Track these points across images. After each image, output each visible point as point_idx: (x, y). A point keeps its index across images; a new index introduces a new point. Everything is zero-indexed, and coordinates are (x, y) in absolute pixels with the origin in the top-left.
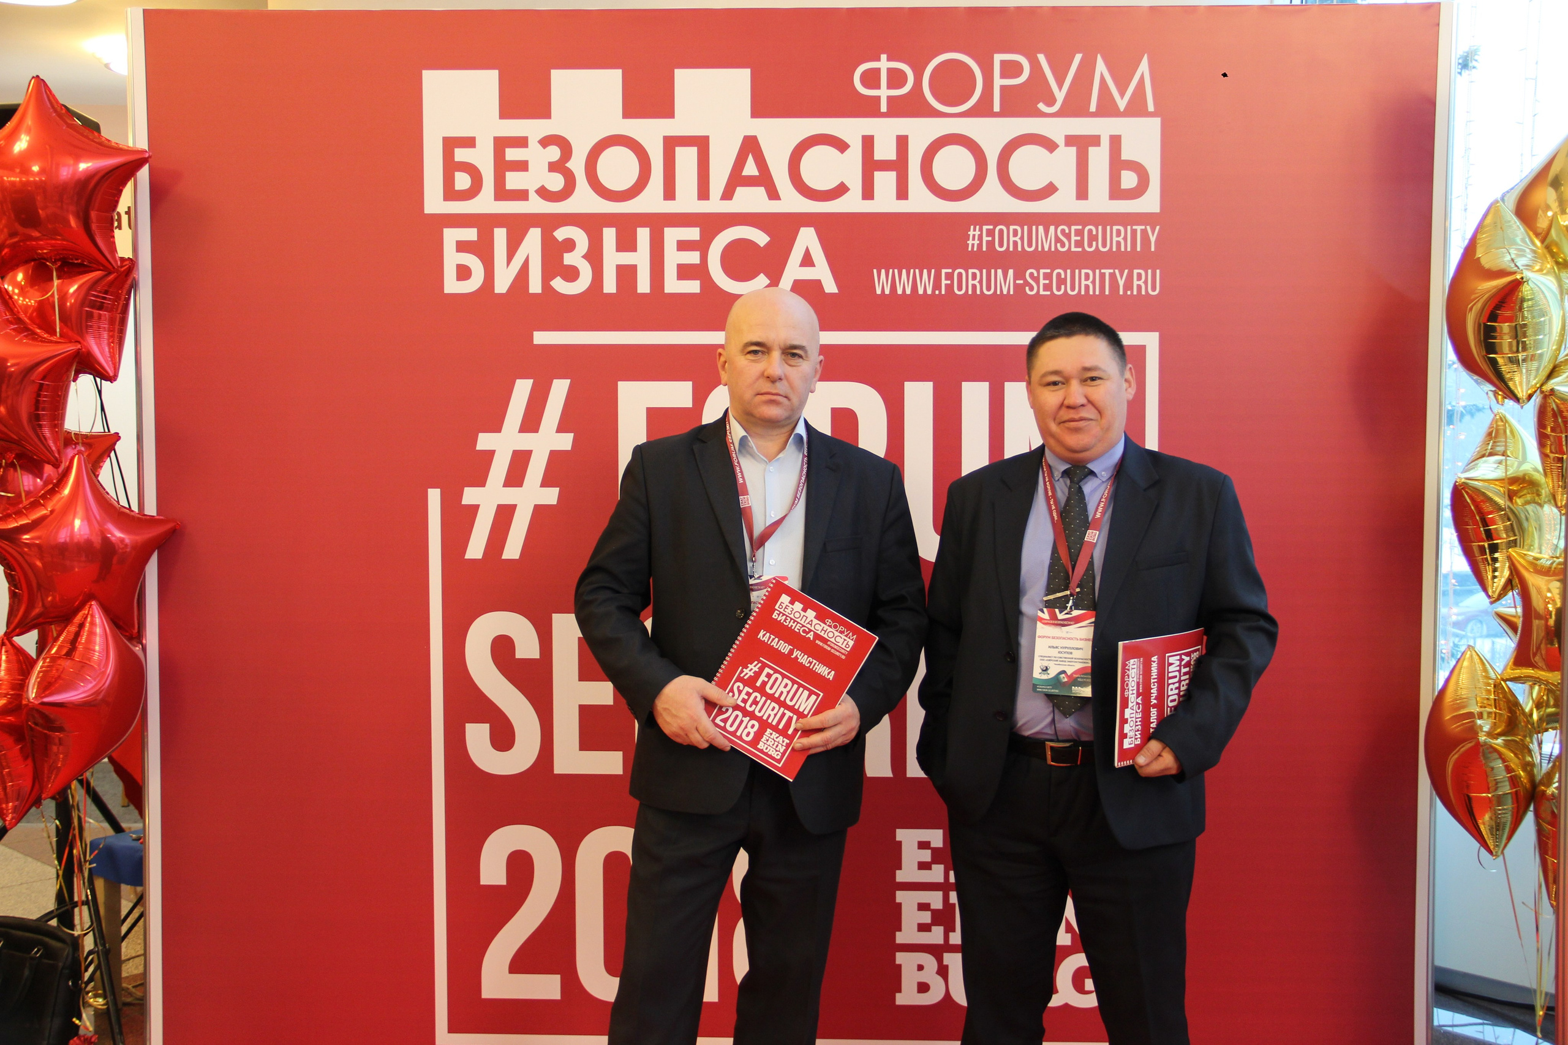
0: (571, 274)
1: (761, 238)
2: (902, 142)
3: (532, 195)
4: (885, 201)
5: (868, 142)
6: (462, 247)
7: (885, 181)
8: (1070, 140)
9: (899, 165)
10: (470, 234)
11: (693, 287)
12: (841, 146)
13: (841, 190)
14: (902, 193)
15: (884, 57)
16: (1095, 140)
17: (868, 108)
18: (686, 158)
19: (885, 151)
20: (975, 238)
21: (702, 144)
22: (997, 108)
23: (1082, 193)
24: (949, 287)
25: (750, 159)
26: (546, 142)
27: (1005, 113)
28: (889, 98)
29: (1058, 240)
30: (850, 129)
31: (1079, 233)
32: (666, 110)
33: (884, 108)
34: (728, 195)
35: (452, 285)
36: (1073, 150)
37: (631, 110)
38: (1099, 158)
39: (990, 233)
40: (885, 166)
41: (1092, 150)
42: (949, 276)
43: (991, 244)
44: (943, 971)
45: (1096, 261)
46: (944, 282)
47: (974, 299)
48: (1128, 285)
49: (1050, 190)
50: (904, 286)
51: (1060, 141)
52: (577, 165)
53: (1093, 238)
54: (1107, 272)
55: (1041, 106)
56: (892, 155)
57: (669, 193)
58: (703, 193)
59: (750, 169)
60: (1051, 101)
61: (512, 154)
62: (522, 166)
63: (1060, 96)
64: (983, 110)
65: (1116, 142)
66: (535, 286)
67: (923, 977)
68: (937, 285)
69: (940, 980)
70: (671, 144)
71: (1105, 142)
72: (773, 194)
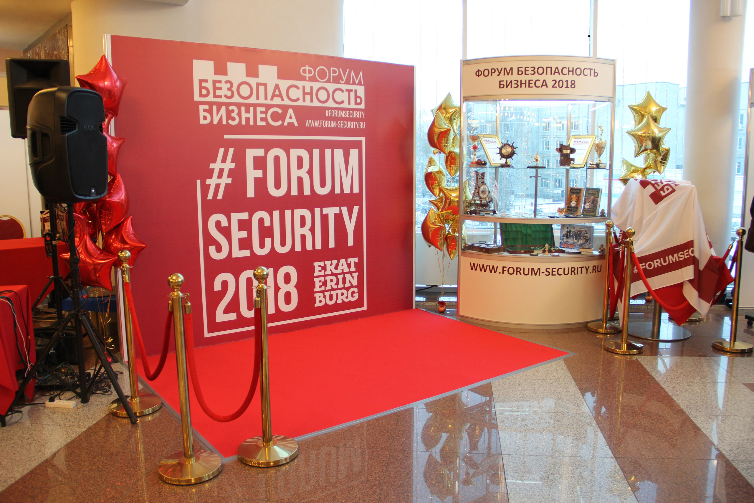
0: (233, 119)
1: (280, 111)
2: (311, 88)
3: (223, 97)
4: (308, 103)
5: (304, 87)
6: (205, 110)
7: (308, 97)
8: (347, 90)
9: (311, 94)
10: (207, 107)
11: (264, 123)
12: (298, 88)
13: (298, 99)
14: (312, 101)
15: (307, 66)
16: (351, 91)
17: (303, 79)
18: (262, 88)
19: (308, 90)
20: (328, 113)
21: (265, 85)
22: (331, 81)
23: (349, 103)
24: (322, 125)
25: (277, 90)
26: (227, 82)
27: (333, 82)
28: (309, 77)
29: (344, 114)
30: (300, 83)
31: (349, 113)
32: (256, 75)
33: (307, 79)
34: (272, 99)
35: (202, 122)
36: (347, 92)
37: (248, 75)
38: (352, 94)
39: (331, 112)
40: (308, 94)
41: (351, 93)
42: (322, 122)
43: (331, 115)
44: (325, 297)
45: (352, 120)
46: (321, 124)
47: (327, 128)
48: (359, 126)
49: (342, 102)
50: (312, 125)
51: (345, 90)
52: (234, 89)
53: (352, 114)
54: (355, 122)
55: (341, 81)
56: (309, 91)
57: (258, 98)
58: (266, 99)
59: (277, 93)
60: (343, 80)
61: (218, 85)
62: (220, 88)
63: (344, 79)
64: (328, 81)
65: (356, 91)
66: (224, 122)
67: (320, 299)
68: (320, 125)
69: (324, 299)
70: (258, 85)
71: (354, 91)
72: (283, 100)
